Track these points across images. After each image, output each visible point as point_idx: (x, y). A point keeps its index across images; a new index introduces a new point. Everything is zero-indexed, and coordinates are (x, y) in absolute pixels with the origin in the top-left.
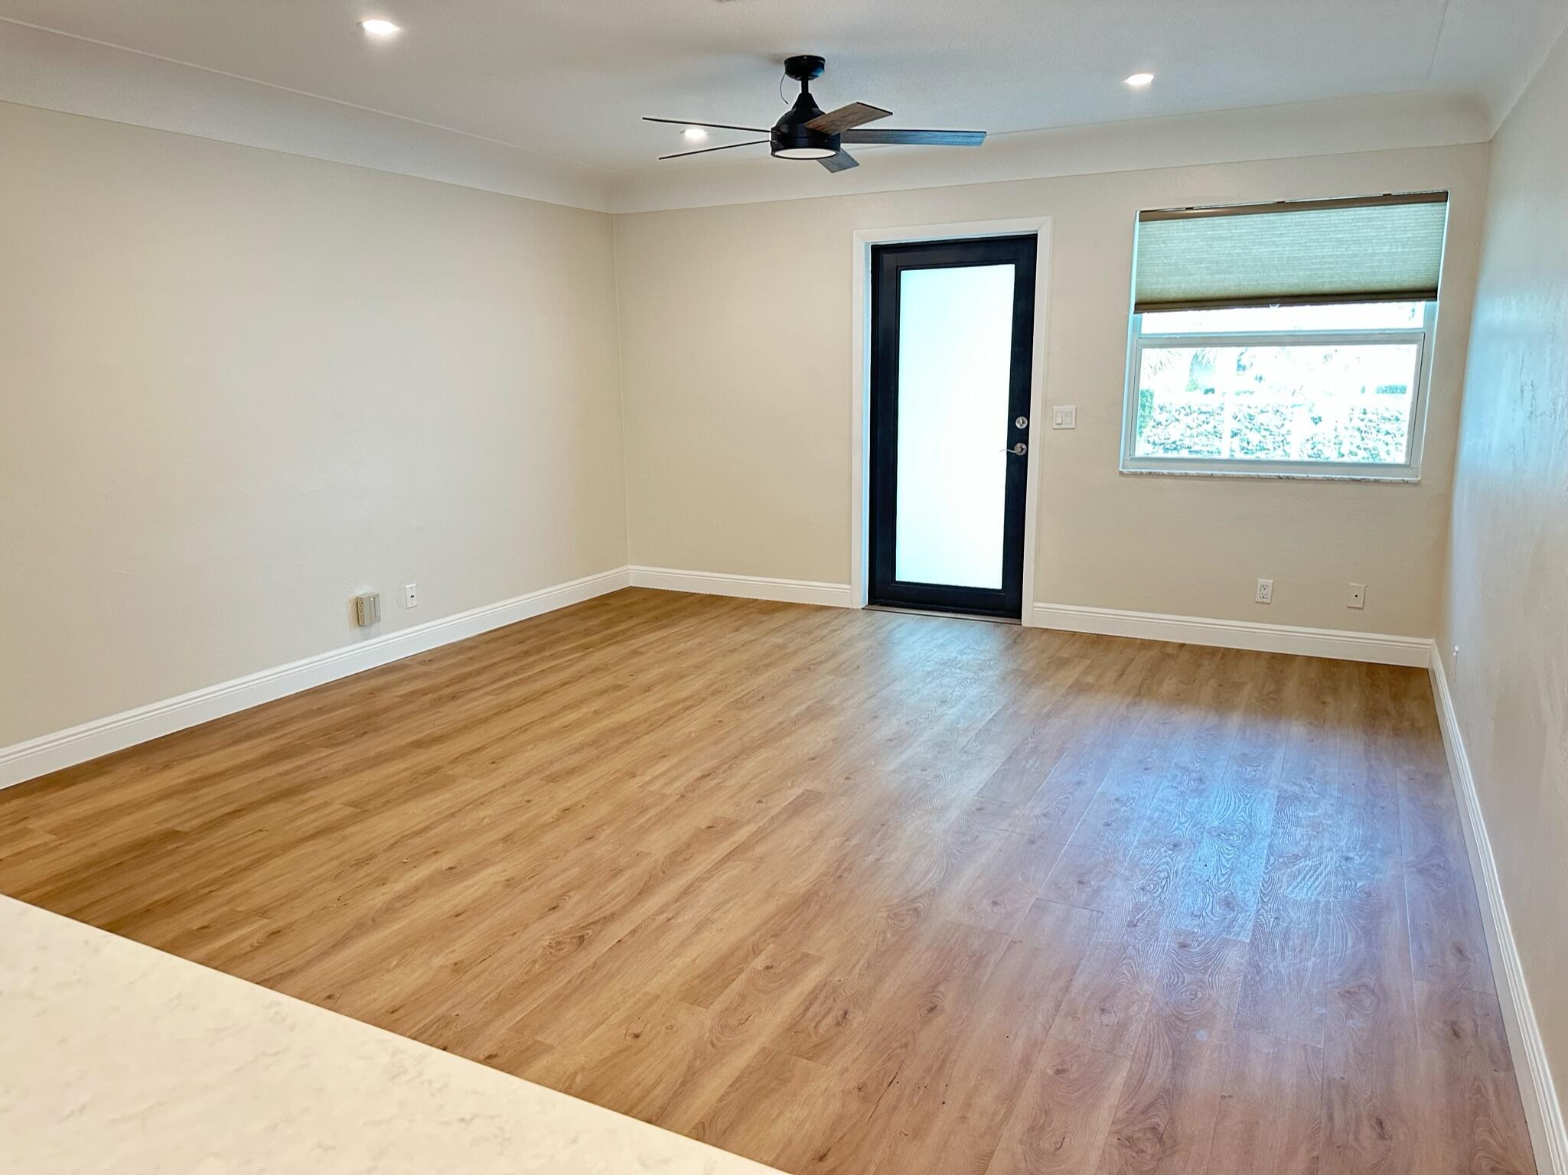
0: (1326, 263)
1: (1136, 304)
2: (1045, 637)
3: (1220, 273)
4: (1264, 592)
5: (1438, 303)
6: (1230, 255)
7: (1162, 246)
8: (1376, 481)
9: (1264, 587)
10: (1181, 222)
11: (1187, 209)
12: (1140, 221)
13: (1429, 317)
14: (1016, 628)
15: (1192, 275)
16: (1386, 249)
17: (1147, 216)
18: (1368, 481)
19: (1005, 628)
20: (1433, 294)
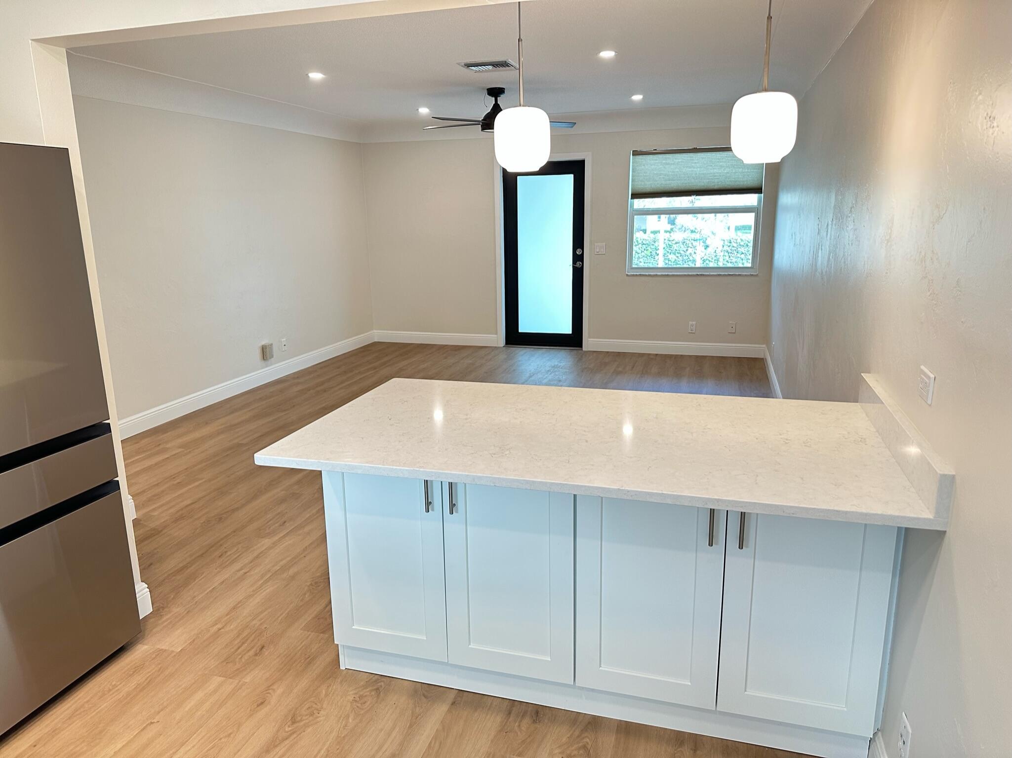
0: (715, 176)
1: (632, 195)
2: (595, 354)
3: (669, 180)
4: (692, 328)
5: (763, 195)
6: (673, 172)
7: (643, 167)
8: (739, 275)
9: (692, 325)
10: (651, 156)
11: (654, 150)
12: (633, 155)
13: (759, 201)
14: (580, 351)
15: (657, 181)
16: (740, 170)
17: (636, 153)
18: (735, 275)
19: (575, 351)
20: (760, 191)
